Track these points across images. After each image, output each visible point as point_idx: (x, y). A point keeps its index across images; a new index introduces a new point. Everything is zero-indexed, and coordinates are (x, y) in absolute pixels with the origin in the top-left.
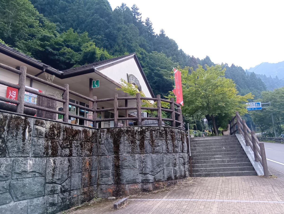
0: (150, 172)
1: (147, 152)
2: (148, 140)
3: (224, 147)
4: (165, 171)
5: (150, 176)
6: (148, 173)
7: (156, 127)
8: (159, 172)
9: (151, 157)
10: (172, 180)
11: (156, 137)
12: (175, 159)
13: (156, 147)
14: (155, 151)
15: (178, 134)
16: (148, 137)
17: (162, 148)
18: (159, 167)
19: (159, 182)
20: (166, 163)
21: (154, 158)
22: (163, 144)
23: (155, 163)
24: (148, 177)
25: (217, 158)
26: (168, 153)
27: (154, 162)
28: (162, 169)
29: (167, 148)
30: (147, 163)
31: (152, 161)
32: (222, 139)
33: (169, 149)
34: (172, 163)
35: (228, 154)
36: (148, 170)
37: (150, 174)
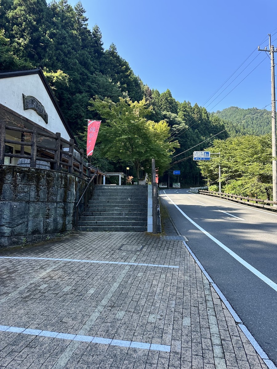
0: (6, 223)
1: (6, 199)
2: (10, 183)
3: (129, 198)
4: (29, 223)
5: (6, 228)
6: (3, 225)
7: (23, 167)
8: (21, 224)
9: (11, 206)
10: (40, 233)
11: (22, 181)
12: (49, 210)
13: (20, 193)
14: (17, 198)
15: (60, 179)
16: (9, 180)
17: (30, 194)
18: (21, 217)
19: (20, 236)
20: (33, 214)
21: (15, 206)
22: (32, 190)
23: (16, 214)
24: (2, 230)
25: (116, 210)
26: (38, 201)
27: (15, 212)
28: (26, 220)
29: (38, 195)
30: (3, 213)
31: (12, 209)
32: (132, 189)
33: (39, 196)
34: (42, 214)
35: (130, 206)
36: (3, 221)
37: (7, 225)
